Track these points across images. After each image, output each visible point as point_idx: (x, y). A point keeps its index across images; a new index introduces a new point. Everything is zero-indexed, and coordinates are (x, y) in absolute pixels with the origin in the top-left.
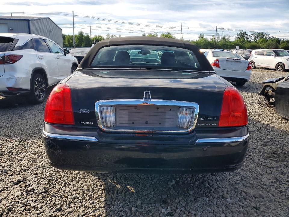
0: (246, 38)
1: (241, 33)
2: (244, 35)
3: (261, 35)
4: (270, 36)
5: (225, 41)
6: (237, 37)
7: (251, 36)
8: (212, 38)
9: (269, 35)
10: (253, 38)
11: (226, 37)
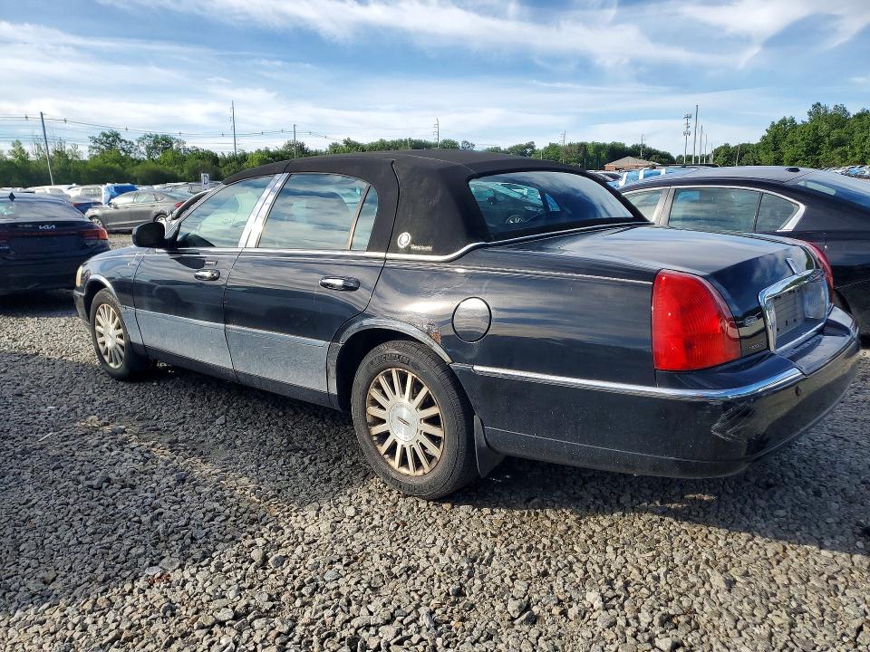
0: (124, 151)
1: (104, 135)
2: (113, 141)
3: (162, 143)
4: (188, 145)
5: (69, 162)
6: (94, 148)
7: (136, 143)
8: (12, 148)
9: (184, 143)
10: (143, 149)
11: (68, 147)
